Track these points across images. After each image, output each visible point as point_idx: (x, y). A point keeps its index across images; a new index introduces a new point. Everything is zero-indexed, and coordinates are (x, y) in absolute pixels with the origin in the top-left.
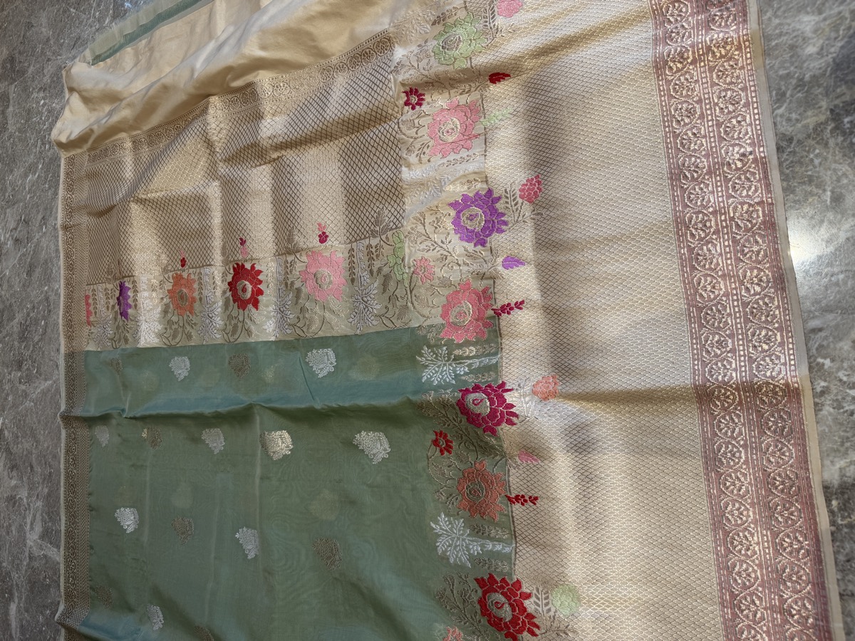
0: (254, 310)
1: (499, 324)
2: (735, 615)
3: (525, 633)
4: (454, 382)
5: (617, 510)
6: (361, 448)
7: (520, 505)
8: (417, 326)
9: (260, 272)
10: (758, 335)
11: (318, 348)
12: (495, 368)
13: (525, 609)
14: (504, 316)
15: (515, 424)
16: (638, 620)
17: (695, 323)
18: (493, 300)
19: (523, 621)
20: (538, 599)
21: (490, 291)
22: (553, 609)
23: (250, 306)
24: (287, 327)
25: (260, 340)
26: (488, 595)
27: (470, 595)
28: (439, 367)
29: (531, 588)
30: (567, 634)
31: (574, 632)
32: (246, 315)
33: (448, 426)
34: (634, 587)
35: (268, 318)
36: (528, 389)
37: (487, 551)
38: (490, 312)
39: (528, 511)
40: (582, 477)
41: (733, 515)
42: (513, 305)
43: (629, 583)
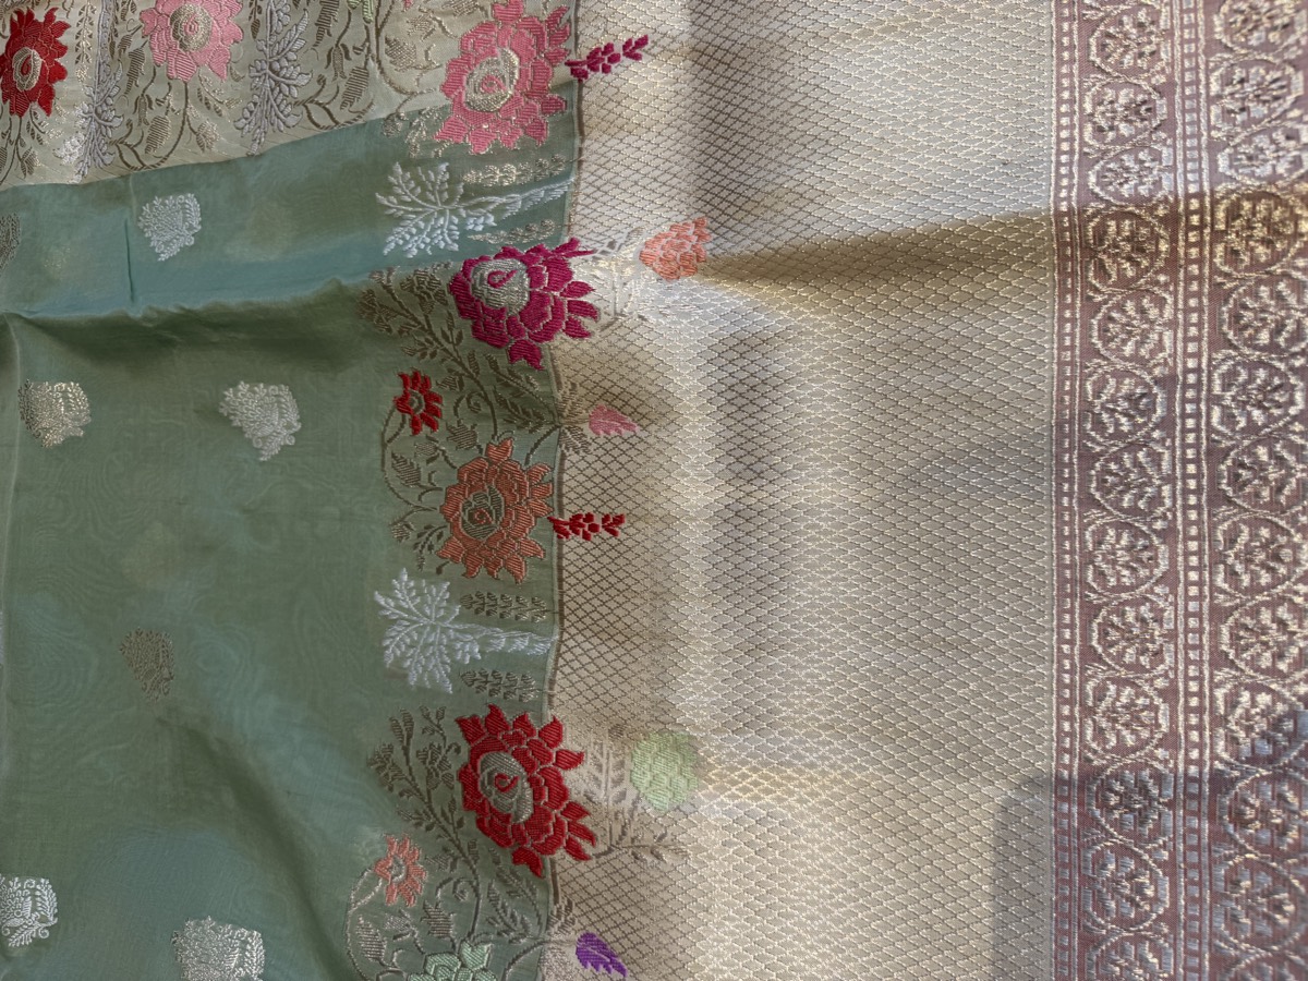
0: (41, 113)
1: (580, 98)
2: (1088, 821)
3: (561, 855)
4: (456, 247)
5: (814, 552)
6: (237, 423)
7: (580, 538)
8: (384, 115)
9: (64, 27)
10: (1242, 81)
11: (164, 195)
12: (558, 210)
13: (563, 793)
14: (595, 78)
15: (587, 335)
16: (841, 827)
17: (1072, 61)
18: (573, 38)
19: (558, 824)
20: (600, 767)
21: (566, 17)
22: (631, 795)
23: (35, 106)
24: (105, 148)
25: (48, 182)
26: (482, 758)
27: (444, 759)
28: (426, 221)
29: (584, 742)
30: (658, 857)
31: (677, 852)
32: (24, 126)
33: (433, 355)
34: (837, 744)
35: (73, 132)
36: (629, 253)
37: (493, 653)
38: (562, 72)
39: (597, 552)
40: (739, 467)
41: (1114, 562)
42: (618, 49)
43: (824, 736)
